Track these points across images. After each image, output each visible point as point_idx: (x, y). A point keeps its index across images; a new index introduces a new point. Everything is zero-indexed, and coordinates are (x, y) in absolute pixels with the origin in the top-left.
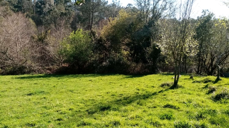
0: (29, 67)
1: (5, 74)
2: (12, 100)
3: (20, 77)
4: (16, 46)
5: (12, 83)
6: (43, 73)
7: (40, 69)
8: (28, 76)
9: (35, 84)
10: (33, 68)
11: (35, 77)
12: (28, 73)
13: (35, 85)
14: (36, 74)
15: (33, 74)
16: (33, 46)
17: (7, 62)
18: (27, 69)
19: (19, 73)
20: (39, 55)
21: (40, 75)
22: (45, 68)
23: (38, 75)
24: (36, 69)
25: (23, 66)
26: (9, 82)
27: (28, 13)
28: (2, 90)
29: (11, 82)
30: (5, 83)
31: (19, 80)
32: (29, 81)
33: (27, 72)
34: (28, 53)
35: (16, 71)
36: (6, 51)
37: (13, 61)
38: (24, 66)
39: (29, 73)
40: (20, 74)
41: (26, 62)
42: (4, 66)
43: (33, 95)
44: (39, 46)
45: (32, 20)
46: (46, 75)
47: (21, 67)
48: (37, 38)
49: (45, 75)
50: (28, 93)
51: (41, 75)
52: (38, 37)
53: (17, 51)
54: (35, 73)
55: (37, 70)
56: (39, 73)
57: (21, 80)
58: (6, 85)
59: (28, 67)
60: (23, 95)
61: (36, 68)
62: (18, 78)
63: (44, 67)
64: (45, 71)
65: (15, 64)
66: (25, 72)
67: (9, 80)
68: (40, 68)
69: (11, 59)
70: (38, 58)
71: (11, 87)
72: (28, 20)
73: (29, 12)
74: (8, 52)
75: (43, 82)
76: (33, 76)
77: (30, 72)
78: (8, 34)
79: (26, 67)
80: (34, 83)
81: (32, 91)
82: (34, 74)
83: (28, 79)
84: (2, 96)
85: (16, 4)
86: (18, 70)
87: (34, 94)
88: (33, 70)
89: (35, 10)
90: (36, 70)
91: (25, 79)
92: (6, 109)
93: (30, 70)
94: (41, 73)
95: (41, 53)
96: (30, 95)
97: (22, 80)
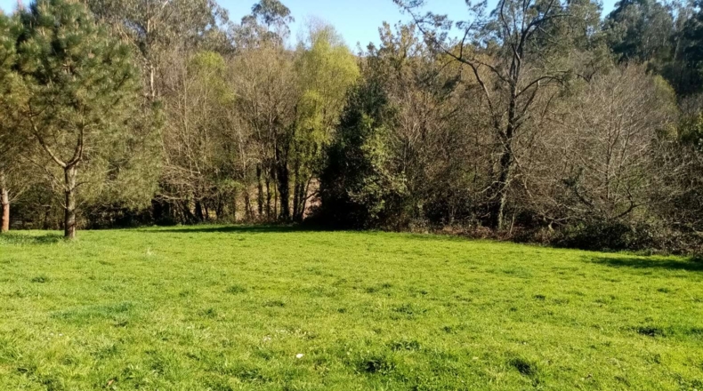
0: (637, 230)
1: (562, 243)
2: (593, 347)
3: (606, 259)
4: (608, 163)
5: (583, 275)
6: (686, 252)
7: (674, 239)
8: (633, 256)
9: (661, 290)
10: (654, 232)
11: (656, 264)
12: (634, 247)
13: (662, 295)
14: (661, 254)
15: (649, 254)
16: (660, 163)
17: (574, 209)
18: (632, 235)
19: (604, 245)
20: (677, 191)
21: (672, 257)
22: (696, 236)
23: (667, 258)
24: (662, 236)
25: (619, 225)
26: (575, 269)
27: (652, 60)
28: (556, 297)
29: (581, 271)
30: (561, 272)
31: (605, 267)
32: (639, 278)
33: (629, 245)
34: (639, 184)
35: (595, 238)
36: (577, 178)
37: (592, 207)
38: (622, 226)
39: (637, 250)
40: (608, 249)
41: (629, 211)
42: (563, 222)
43: (660, 338)
44: (681, 162)
45: (665, 78)
46: (696, 260)
47: (612, 228)
48: (676, 133)
49: (691, 260)
50: (640, 325)
51: (678, 259)
52: (680, 133)
53: (609, 177)
54: (656, 250)
55: (666, 239)
56: (669, 250)
57: (610, 269)
58: (566, 279)
59: (634, 230)
60: (622, 328)
61: (662, 234)
62: (603, 261)
63: (691, 230)
64: (694, 248)
65: (594, 217)
66: (624, 243)
67: (574, 265)
68: (677, 233)
69: (587, 200)
70: (675, 200)
71: (580, 290)
72: (651, 82)
73: (657, 57)
74: (582, 179)
75: (689, 286)
76: (651, 261)
77: (640, 244)
78: (591, 127)
79: (630, 229)
80: (659, 286)
81: (657, 318)
82: (654, 253)
83: (635, 271)
84: (555, 315)
85: (622, 41)
86: (601, 236)
87: (665, 332)
88: (651, 240)
89: (677, 49)
90: (661, 240)
91: (625, 268)
92: (576, 382)
93: (642, 238)
94: (676, 253)
95: (685, 183)
96: (650, 332)
97: (615, 272)
